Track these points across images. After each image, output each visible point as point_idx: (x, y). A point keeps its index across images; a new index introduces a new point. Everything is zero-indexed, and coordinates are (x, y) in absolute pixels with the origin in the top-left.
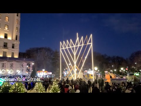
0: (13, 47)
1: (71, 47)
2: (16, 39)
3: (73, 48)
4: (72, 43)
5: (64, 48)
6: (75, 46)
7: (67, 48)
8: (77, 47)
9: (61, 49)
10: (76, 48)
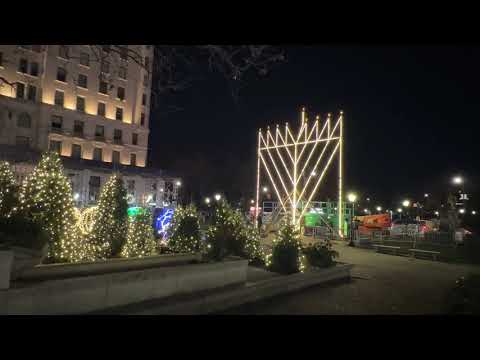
0: (135, 143)
1: (286, 145)
2: (142, 122)
3: (292, 149)
4: (289, 136)
5: (267, 148)
6: (296, 144)
7: (276, 146)
8: (303, 145)
9: (259, 149)
10: (300, 147)
